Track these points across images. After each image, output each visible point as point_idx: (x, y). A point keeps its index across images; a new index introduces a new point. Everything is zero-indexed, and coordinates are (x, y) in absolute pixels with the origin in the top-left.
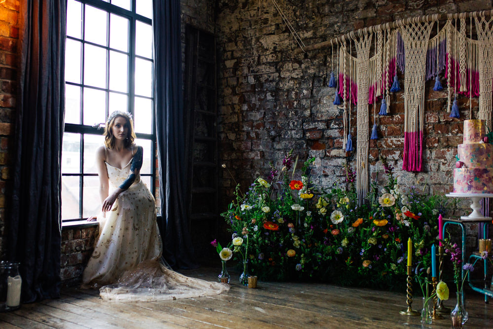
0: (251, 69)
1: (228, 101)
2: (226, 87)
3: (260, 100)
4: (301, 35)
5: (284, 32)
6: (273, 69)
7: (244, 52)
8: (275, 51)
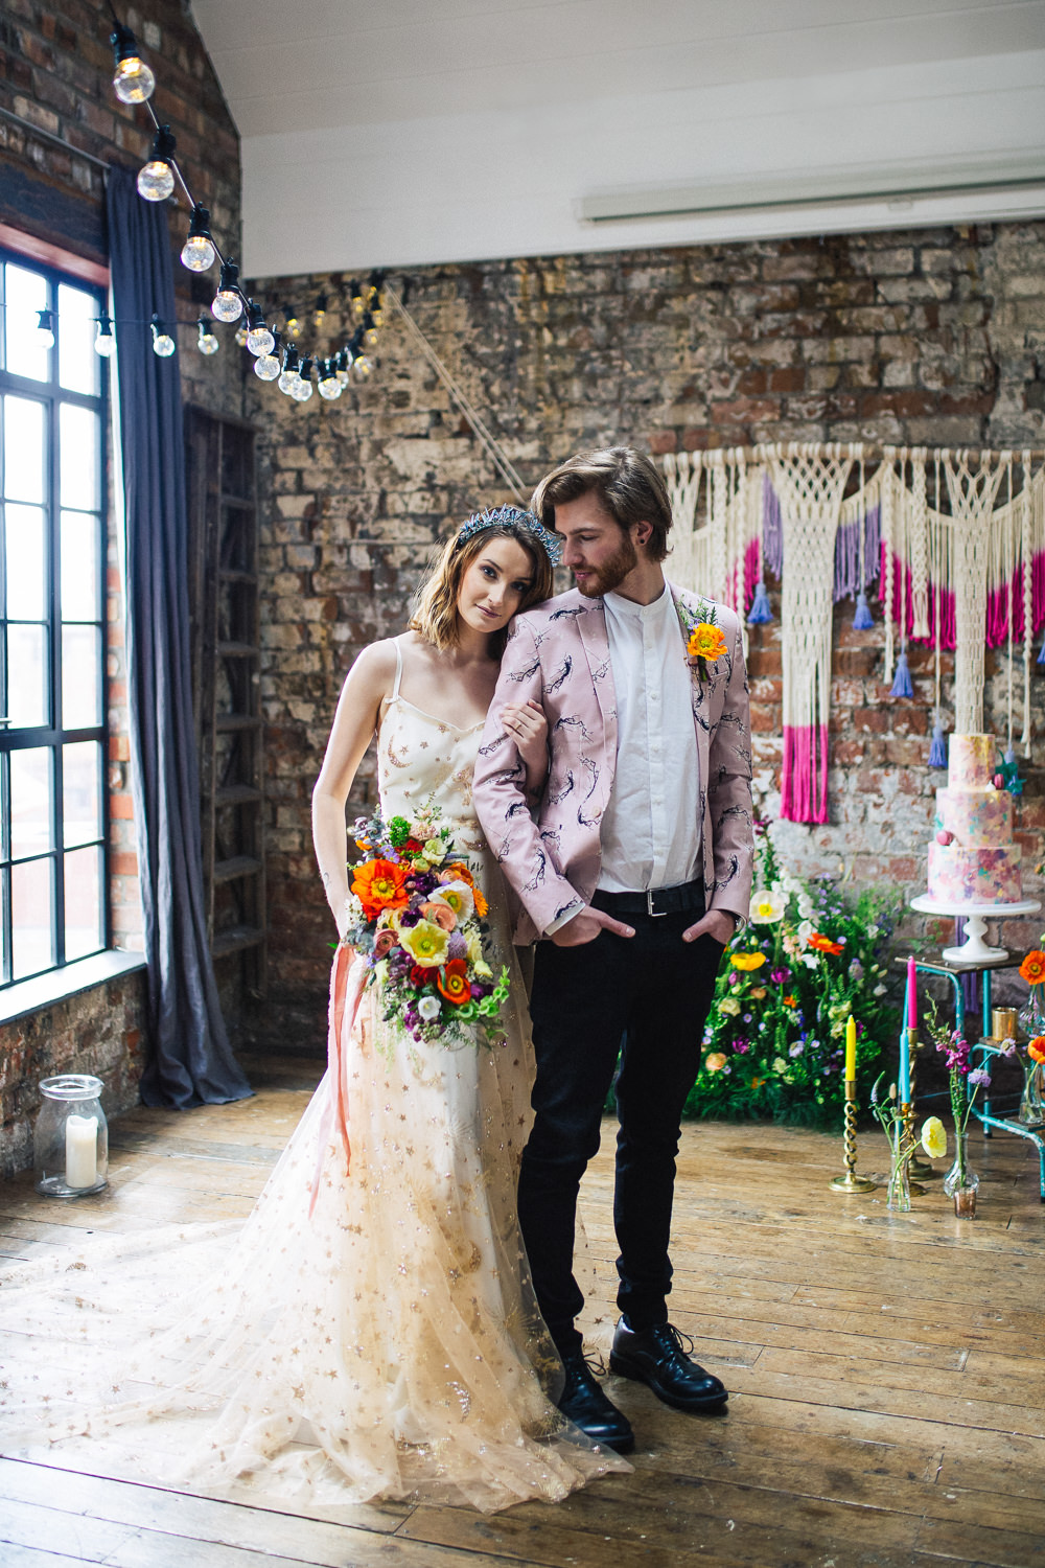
0: (359, 527)
1: (287, 611)
2: (282, 571)
3: (387, 614)
4: (506, 450)
5: (457, 435)
6: (425, 534)
7: (337, 479)
8: (430, 484)
